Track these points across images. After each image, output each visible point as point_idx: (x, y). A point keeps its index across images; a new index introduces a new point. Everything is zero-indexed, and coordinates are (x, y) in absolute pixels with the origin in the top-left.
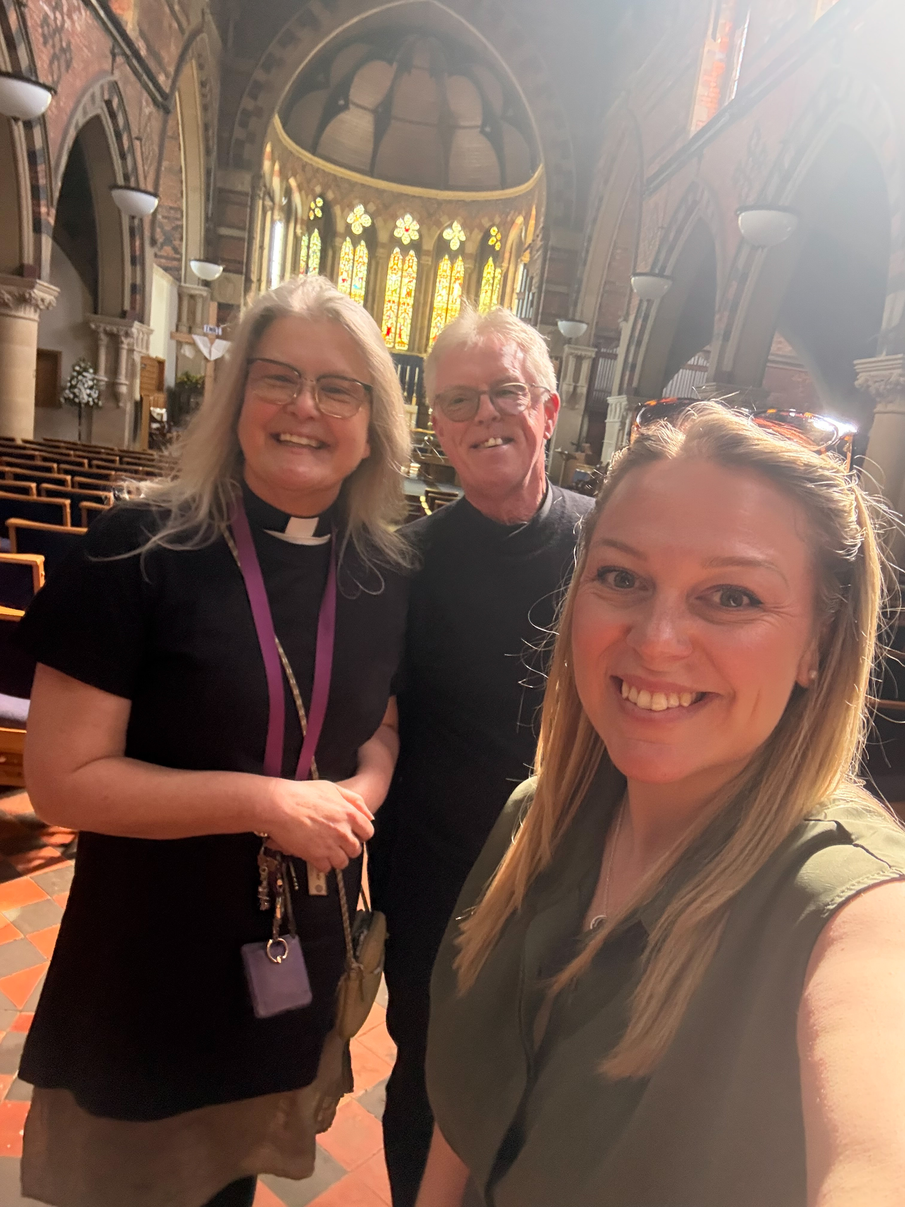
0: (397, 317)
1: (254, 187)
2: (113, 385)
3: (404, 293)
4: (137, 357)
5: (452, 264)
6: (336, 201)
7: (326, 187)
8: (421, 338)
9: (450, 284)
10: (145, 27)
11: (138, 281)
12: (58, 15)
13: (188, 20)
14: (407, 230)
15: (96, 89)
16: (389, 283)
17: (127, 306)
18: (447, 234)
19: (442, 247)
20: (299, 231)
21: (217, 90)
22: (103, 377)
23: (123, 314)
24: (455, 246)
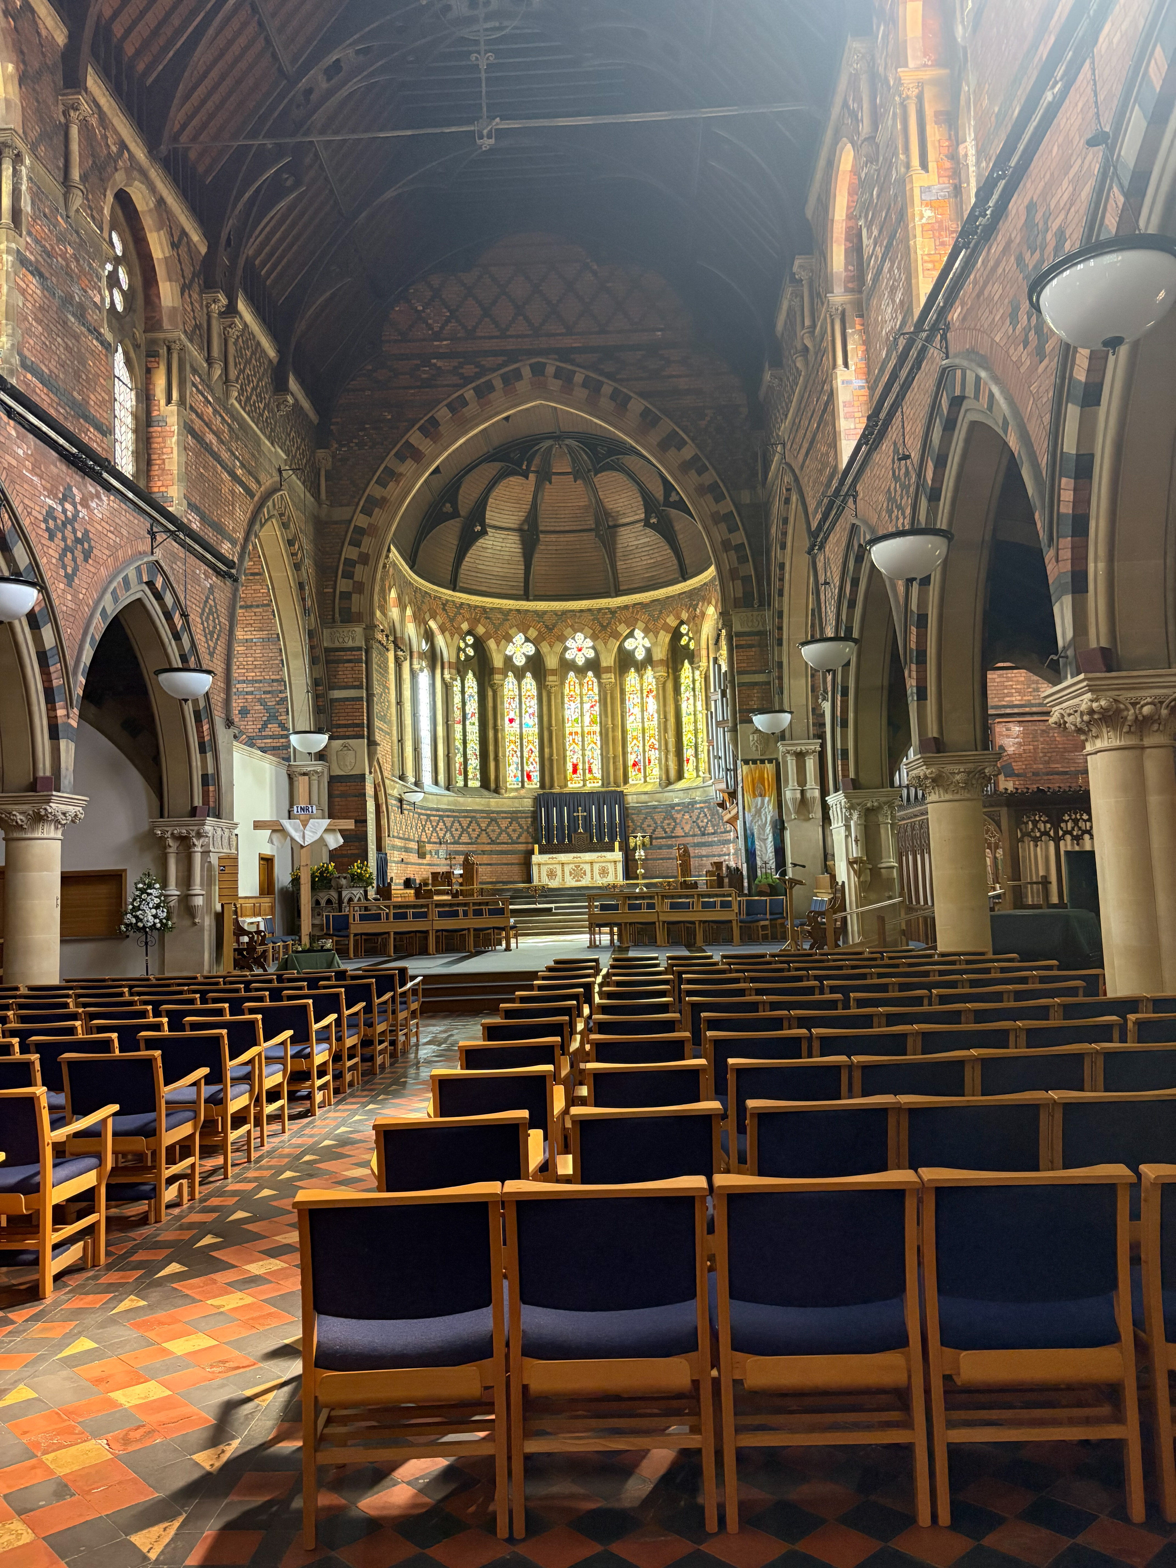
0: (583, 749)
1: (369, 638)
2: (186, 899)
3: (587, 720)
4: (214, 859)
5: (641, 677)
6: (488, 636)
7: (474, 622)
8: (616, 769)
9: (642, 698)
10: (196, 499)
11: (210, 771)
12: (68, 506)
13: (258, 482)
14: (580, 650)
15: (131, 572)
16: (567, 713)
17: (198, 802)
18: (629, 644)
19: (625, 661)
20: (447, 676)
21: (307, 546)
22: (173, 890)
23: (193, 812)
24: (640, 655)
